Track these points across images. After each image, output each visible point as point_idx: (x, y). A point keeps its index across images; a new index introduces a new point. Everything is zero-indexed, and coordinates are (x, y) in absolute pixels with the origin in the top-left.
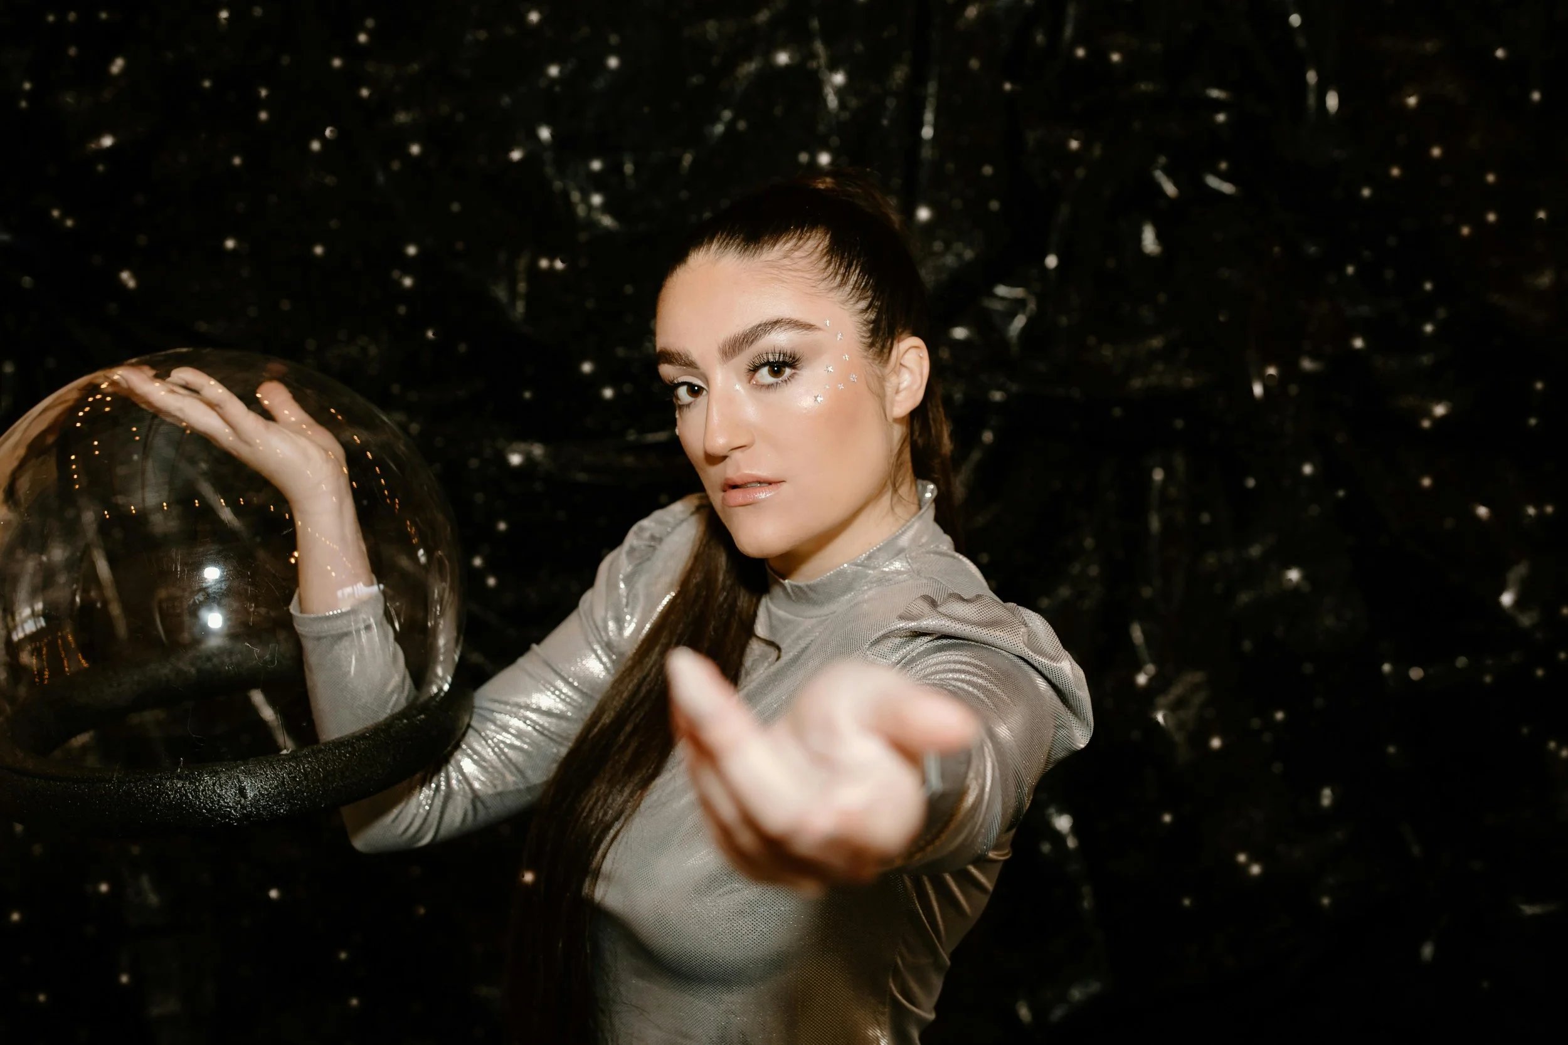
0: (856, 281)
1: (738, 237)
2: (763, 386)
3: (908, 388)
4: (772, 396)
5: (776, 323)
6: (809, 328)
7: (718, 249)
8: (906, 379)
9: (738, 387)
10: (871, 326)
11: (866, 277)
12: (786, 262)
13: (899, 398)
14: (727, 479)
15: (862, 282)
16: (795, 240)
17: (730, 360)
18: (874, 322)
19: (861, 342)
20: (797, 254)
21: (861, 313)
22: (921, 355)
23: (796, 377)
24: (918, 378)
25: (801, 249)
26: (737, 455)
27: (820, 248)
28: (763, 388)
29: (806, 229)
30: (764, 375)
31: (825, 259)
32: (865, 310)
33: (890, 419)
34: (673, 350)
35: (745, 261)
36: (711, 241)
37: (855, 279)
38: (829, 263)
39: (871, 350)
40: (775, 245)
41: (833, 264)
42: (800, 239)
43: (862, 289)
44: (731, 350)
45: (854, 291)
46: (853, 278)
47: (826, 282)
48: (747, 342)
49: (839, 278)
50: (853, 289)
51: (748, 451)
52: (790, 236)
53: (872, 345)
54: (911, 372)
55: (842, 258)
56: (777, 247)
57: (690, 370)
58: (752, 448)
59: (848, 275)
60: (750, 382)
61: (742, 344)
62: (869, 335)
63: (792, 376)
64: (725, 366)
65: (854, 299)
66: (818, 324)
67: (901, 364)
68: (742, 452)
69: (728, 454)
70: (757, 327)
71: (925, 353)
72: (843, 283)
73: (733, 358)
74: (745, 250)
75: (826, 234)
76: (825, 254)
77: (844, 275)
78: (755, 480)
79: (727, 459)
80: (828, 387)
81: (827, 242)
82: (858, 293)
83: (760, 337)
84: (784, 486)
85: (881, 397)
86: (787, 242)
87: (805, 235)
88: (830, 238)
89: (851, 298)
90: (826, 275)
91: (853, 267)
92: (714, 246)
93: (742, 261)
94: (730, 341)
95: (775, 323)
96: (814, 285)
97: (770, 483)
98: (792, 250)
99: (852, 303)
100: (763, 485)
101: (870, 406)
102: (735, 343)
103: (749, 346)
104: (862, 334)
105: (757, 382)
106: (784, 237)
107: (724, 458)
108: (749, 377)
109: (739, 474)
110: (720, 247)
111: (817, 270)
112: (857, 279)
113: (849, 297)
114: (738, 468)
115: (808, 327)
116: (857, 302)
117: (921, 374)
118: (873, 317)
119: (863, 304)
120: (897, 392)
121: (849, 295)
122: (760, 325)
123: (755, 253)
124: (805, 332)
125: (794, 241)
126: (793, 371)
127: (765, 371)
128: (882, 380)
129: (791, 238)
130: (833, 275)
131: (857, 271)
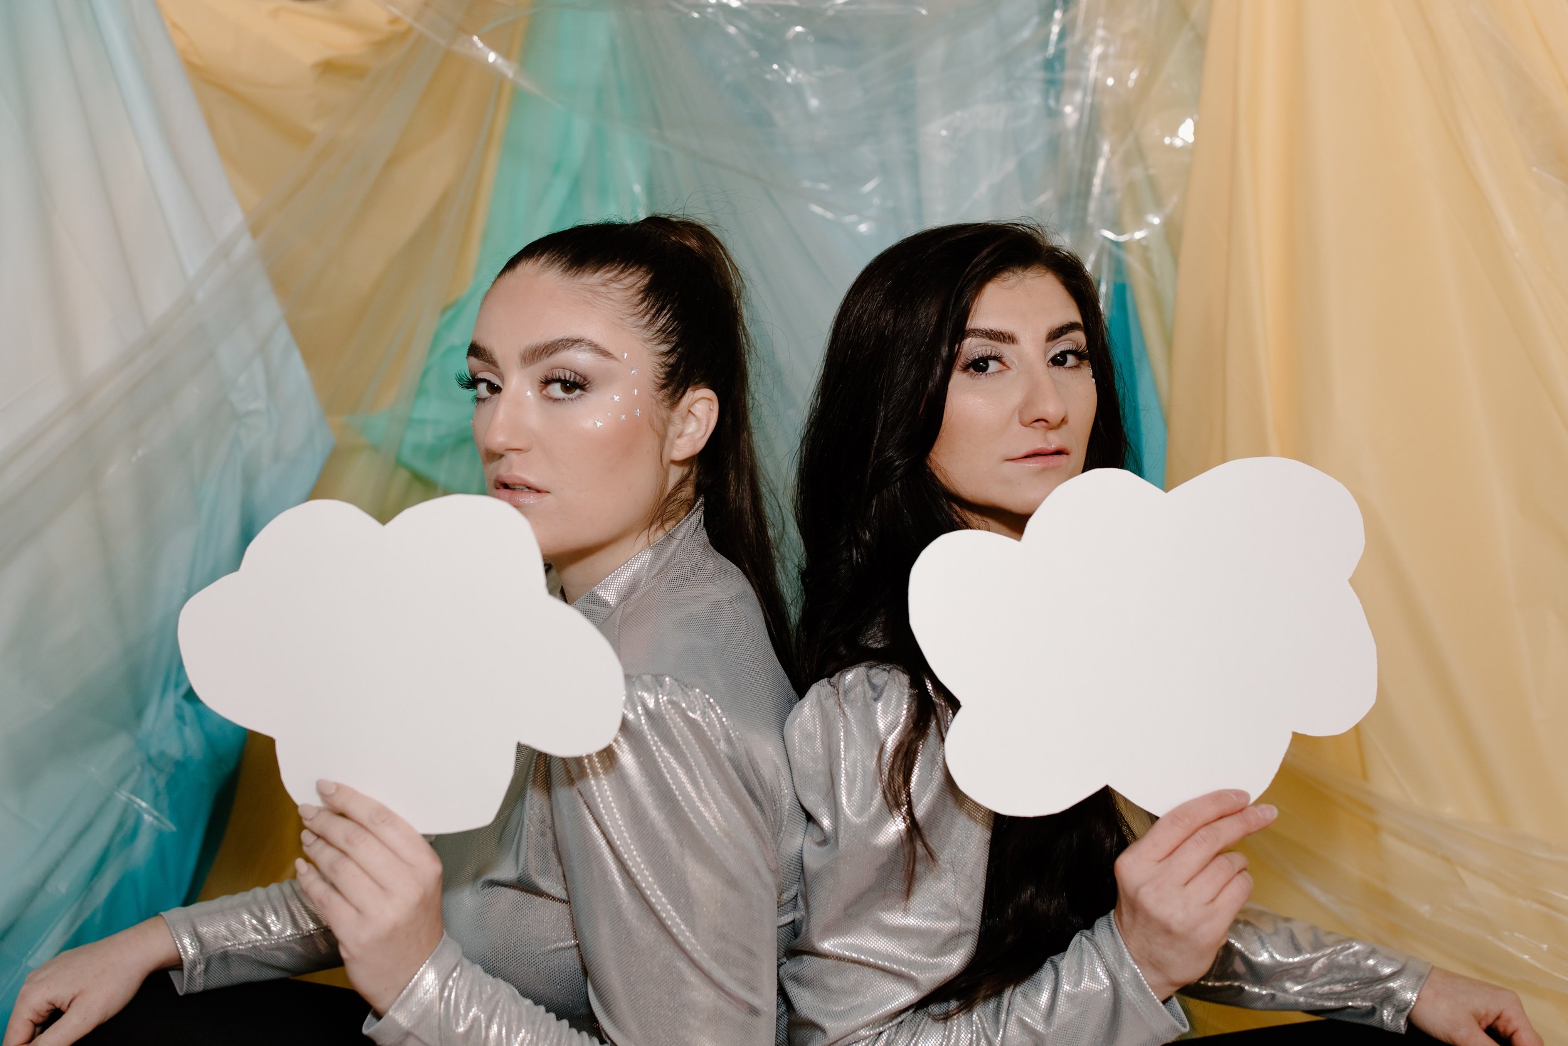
0: (664, 325)
1: (566, 256)
2: (550, 398)
3: (691, 434)
4: (557, 409)
5: (577, 341)
6: (607, 356)
7: (545, 263)
8: (691, 427)
9: (529, 393)
10: (668, 369)
11: (675, 323)
12: (603, 289)
13: (679, 442)
14: (498, 477)
15: (670, 327)
16: (617, 271)
17: (528, 366)
18: (671, 366)
19: (654, 381)
20: (615, 285)
21: (661, 354)
22: (711, 407)
23: (583, 398)
24: (704, 428)
25: (621, 282)
26: (513, 456)
27: (638, 285)
28: (551, 401)
29: (630, 264)
30: (556, 390)
31: (640, 296)
32: (667, 353)
33: (666, 460)
34: (481, 345)
35: (566, 279)
36: (541, 254)
37: (664, 322)
38: (643, 300)
39: (663, 391)
40: (596, 272)
41: (646, 303)
42: (622, 272)
43: (668, 334)
44: (531, 357)
45: (660, 333)
46: (661, 322)
47: (634, 318)
48: (546, 353)
49: (648, 317)
50: (658, 331)
51: (524, 455)
52: (613, 268)
53: (664, 387)
54: (698, 420)
55: (657, 300)
56: (598, 274)
57: (491, 367)
58: (528, 453)
59: (658, 317)
60: (541, 391)
61: (541, 354)
62: (664, 376)
63: (579, 396)
64: (522, 370)
65: (658, 341)
66: (616, 354)
67: (690, 411)
68: (518, 454)
69: (505, 453)
70: (560, 341)
71: (715, 407)
72: (651, 323)
73: (530, 364)
74: (569, 270)
75: (648, 274)
76: (642, 291)
77: (654, 316)
78: (523, 483)
79: (503, 458)
80: (609, 414)
81: (646, 281)
82: (663, 336)
83: (559, 351)
84: (548, 497)
85: (663, 438)
86: (609, 271)
87: (628, 270)
88: (652, 279)
89: (655, 339)
90: (636, 311)
91: (665, 312)
92: (543, 259)
93: (562, 279)
94: (531, 349)
95: (575, 342)
96: (622, 317)
97: (538, 491)
98: (611, 280)
99: (655, 343)
100: (531, 491)
101: (649, 443)
102: (536, 351)
103: (548, 357)
104: (657, 374)
105: (548, 393)
106: (607, 267)
107: (501, 456)
108: (541, 388)
109: (510, 474)
110: (548, 261)
111: (630, 305)
112: (665, 323)
113: (653, 337)
114: (510, 468)
115: (605, 353)
116: (659, 344)
117: (707, 426)
118: (671, 361)
119: (665, 348)
120: (680, 436)
121: (653, 335)
122: (562, 340)
123: (577, 273)
124: (602, 357)
125: (615, 272)
126: (582, 392)
127: (558, 386)
128: (666, 423)
129: (614, 269)
130: (643, 313)
131: (668, 316)
